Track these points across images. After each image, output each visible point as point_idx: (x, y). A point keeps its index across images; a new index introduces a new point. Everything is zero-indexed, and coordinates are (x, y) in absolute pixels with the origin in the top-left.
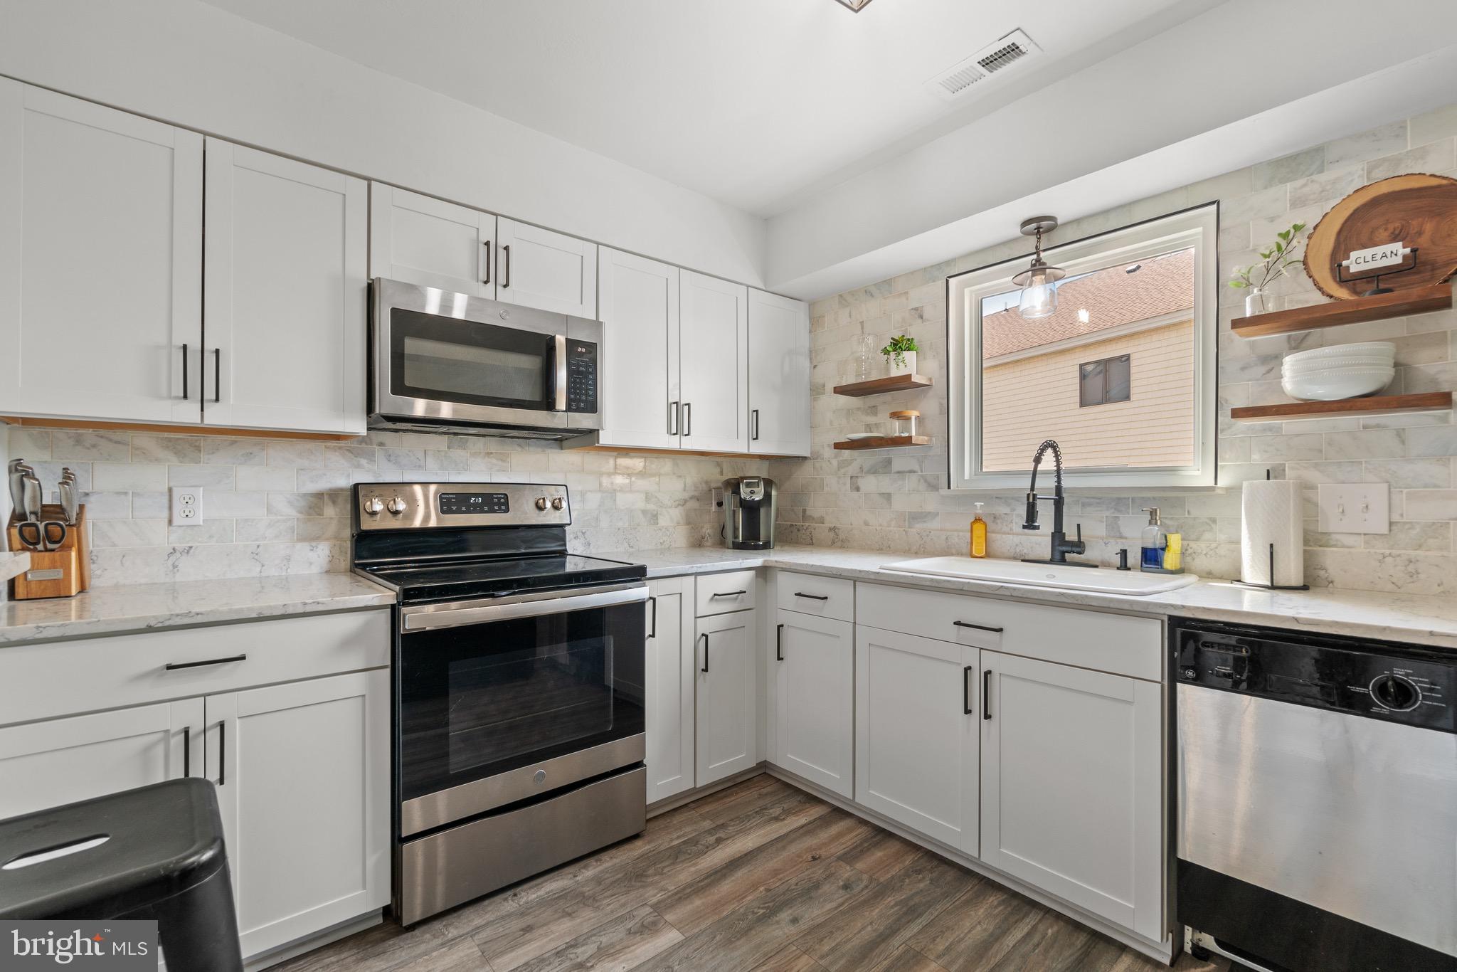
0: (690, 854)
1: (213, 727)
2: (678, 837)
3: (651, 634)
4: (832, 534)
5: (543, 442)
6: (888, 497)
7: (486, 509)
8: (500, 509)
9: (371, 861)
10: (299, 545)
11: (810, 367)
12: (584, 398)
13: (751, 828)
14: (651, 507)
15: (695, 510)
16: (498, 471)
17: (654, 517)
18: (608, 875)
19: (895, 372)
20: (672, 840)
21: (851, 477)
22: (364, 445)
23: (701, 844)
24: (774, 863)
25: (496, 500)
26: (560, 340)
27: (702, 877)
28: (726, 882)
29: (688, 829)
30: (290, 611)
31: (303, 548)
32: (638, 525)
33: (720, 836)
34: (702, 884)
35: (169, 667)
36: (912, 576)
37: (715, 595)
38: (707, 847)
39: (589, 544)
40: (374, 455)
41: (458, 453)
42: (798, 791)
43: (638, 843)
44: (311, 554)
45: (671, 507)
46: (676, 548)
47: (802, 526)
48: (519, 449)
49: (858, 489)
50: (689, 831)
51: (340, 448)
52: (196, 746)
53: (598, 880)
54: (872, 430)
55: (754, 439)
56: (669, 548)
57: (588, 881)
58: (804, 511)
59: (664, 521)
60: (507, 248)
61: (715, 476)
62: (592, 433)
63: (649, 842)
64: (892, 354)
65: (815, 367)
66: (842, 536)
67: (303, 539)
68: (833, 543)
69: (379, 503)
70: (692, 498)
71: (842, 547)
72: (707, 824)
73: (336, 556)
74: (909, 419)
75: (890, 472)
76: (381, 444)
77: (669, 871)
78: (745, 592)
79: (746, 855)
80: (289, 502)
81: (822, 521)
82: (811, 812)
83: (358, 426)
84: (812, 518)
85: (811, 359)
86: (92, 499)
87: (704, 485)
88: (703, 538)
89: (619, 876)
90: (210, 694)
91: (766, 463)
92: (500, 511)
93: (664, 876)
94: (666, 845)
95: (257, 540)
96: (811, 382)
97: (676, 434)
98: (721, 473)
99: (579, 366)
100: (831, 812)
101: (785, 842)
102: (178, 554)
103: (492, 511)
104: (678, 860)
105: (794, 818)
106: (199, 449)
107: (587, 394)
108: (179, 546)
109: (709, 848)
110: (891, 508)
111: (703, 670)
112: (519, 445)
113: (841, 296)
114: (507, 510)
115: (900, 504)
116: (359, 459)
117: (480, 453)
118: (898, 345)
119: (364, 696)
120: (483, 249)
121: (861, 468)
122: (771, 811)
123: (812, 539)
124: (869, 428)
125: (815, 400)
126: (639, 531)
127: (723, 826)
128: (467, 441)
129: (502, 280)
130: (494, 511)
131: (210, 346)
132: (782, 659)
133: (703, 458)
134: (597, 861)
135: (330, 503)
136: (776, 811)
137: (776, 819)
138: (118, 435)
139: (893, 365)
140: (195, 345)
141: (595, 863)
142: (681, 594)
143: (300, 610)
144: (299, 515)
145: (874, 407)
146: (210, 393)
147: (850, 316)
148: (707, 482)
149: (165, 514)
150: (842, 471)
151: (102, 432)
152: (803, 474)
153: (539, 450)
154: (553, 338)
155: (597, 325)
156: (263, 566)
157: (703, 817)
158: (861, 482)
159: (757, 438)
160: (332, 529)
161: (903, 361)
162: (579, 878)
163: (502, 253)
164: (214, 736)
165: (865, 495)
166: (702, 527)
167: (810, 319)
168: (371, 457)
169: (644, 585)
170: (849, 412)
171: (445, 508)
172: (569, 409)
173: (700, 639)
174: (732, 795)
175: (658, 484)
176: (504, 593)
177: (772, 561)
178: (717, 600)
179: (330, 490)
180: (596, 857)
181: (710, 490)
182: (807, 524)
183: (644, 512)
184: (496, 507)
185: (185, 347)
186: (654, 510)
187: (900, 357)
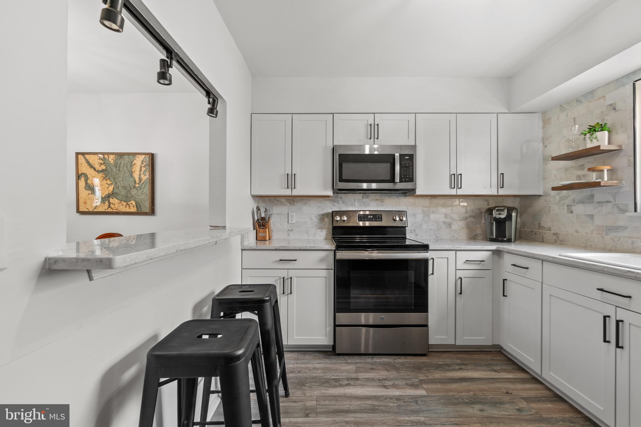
0: (444, 369)
1: (289, 278)
2: (442, 362)
3: (432, 273)
4: (555, 237)
5: (398, 194)
6: (592, 217)
7: (374, 220)
8: (379, 220)
9: (328, 329)
10: (318, 230)
11: (543, 147)
12: (408, 176)
13: (480, 370)
14: (447, 220)
15: (473, 222)
16: (380, 206)
17: (449, 225)
18: (407, 364)
19: (589, 145)
20: (439, 362)
21: (568, 206)
22: (336, 199)
23: (452, 367)
24: (482, 386)
25: (378, 217)
26: (397, 155)
27: (446, 379)
28: (456, 384)
29: (449, 360)
30: (307, 248)
31: (319, 231)
32: (441, 228)
33: (462, 366)
34: (444, 381)
35: (280, 260)
36: (573, 261)
37: (467, 261)
38: (454, 369)
39: (417, 235)
40: (339, 202)
41: (366, 200)
42: (515, 364)
43: (424, 358)
44: (321, 233)
45: (458, 221)
46: (460, 239)
47: (538, 232)
48: (388, 197)
49: (572, 212)
50: (448, 361)
51: (329, 200)
52: (286, 282)
53: (403, 364)
54: (581, 178)
55: (501, 188)
56: (457, 239)
57: (399, 363)
58: (539, 224)
59: (454, 227)
60: (378, 125)
61: (484, 206)
62: (413, 190)
63: (429, 359)
64: (588, 135)
65: (546, 146)
66: (561, 238)
67: (319, 228)
68: (556, 241)
69: (339, 217)
70: (470, 216)
71: (561, 244)
72: (458, 361)
73: (328, 234)
74: (602, 171)
75: (593, 202)
76: (341, 198)
77: (432, 371)
78: (484, 261)
79: (471, 378)
80: (316, 217)
81: (550, 229)
82: (518, 375)
83: (330, 193)
84: (543, 228)
85: (543, 143)
86: (273, 215)
87: (478, 211)
88: (477, 235)
89: (412, 366)
90: (289, 269)
91: (518, 199)
92: (379, 221)
93: (429, 372)
94: (435, 362)
95: (308, 228)
96: (543, 155)
97: (454, 188)
98: (488, 204)
99: (406, 164)
100: (530, 378)
101: (494, 381)
102: (289, 231)
103: (376, 221)
104: (438, 369)
105: (506, 374)
106: (294, 202)
107: (409, 175)
108: (290, 229)
109: (454, 370)
110: (593, 223)
111: (460, 293)
112: (388, 196)
113: (561, 106)
114: (381, 221)
115: (598, 221)
116: (334, 203)
117: (373, 199)
118: (592, 130)
119: (326, 277)
120: (369, 126)
121: (574, 200)
122: (494, 367)
123: (543, 239)
124: (579, 177)
125: (546, 164)
126: (441, 231)
127: (466, 365)
128: (369, 195)
129: (376, 137)
130: (377, 221)
131: (293, 173)
132: (506, 296)
133: (477, 197)
134: (405, 358)
135: (326, 217)
136: (498, 368)
137: (496, 371)
138: (277, 199)
139: (588, 141)
140: (290, 173)
141: (404, 358)
142: (448, 258)
143: (309, 248)
144: (319, 221)
145: (582, 165)
146: (293, 187)
147: (567, 116)
148: (479, 209)
149: (287, 220)
150: (562, 202)
151: (275, 198)
152: (538, 205)
153: (396, 197)
154: (394, 155)
155: (414, 147)
156: (309, 236)
157: (458, 358)
158: (574, 208)
159: (503, 187)
160: (327, 226)
161: (596, 138)
162: (396, 361)
163: (376, 126)
164: (289, 280)
165: (577, 215)
166: (476, 230)
167: (543, 121)
168: (338, 202)
169: (428, 252)
170: (566, 170)
171: (360, 219)
172: (401, 181)
173: (458, 279)
174: (476, 354)
175: (452, 210)
176: (369, 250)
177: (501, 248)
178: (468, 263)
179: (327, 213)
180: (405, 357)
181: (481, 213)
182: (540, 231)
183: (444, 222)
184: (378, 219)
185: (288, 174)
186: (449, 222)
187: (594, 136)
